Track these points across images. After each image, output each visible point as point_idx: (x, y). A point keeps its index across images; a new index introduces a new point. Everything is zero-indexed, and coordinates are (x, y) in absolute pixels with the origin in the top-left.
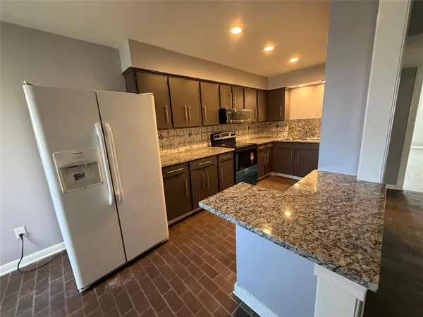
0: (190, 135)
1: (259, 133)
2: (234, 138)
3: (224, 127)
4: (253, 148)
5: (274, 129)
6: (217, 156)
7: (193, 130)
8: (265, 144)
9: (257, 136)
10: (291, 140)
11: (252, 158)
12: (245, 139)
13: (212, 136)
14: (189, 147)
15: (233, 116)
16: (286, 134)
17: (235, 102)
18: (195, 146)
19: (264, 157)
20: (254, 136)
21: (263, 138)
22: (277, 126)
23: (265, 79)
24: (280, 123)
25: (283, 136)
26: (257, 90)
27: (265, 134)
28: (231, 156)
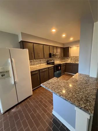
0: (40, 61)
1: (61, 60)
2: (54, 62)
3: (51, 59)
4: (60, 65)
5: (66, 59)
6: (48, 68)
7: (41, 60)
8: (63, 64)
9: (61, 61)
10: (71, 63)
11: (59, 68)
12: (57, 62)
13: (47, 61)
14: (40, 65)
15: (54, 55)
16: (70, 61)
17: (54, 51)
18: (42, 65)
19: (63, 68)
20: (60, 61)
21: (63, 62)
22: (67, 58)
23: (63, 44)
24: (68, 57)
25: (69, 61)
26: (61, 47)
27: (64, 61)
28: (53, 68)
